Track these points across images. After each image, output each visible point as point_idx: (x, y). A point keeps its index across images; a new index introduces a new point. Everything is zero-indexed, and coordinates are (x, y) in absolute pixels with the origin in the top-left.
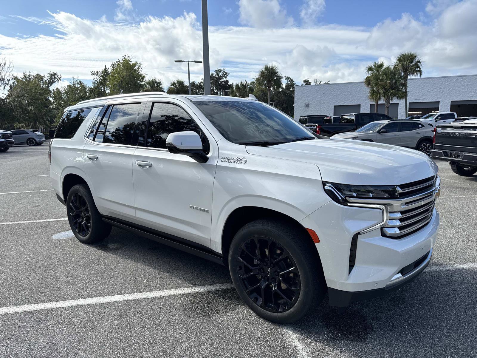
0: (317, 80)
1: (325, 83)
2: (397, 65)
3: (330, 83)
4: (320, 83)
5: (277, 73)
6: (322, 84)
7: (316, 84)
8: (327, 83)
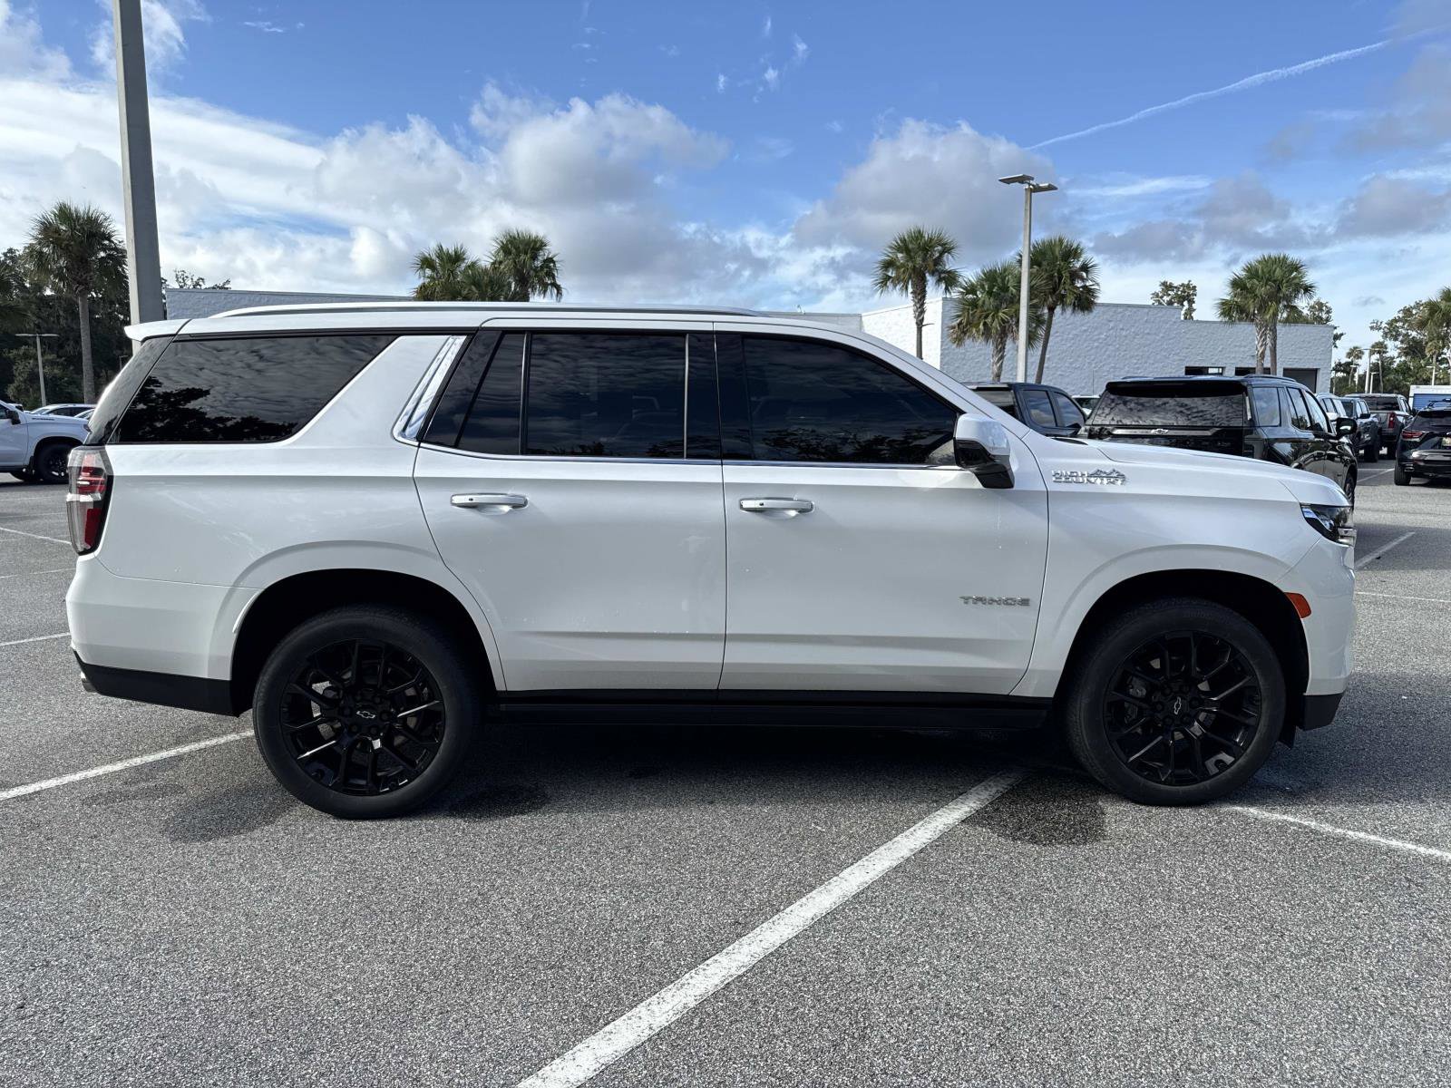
0: (186, 275)
1: (214, 288)
2: (501, 263)
3: (233, 286)
4: (198, 284)
5: (109, 237)
6: (203, 287)
7: (181, 287)
8: (222, 288)
